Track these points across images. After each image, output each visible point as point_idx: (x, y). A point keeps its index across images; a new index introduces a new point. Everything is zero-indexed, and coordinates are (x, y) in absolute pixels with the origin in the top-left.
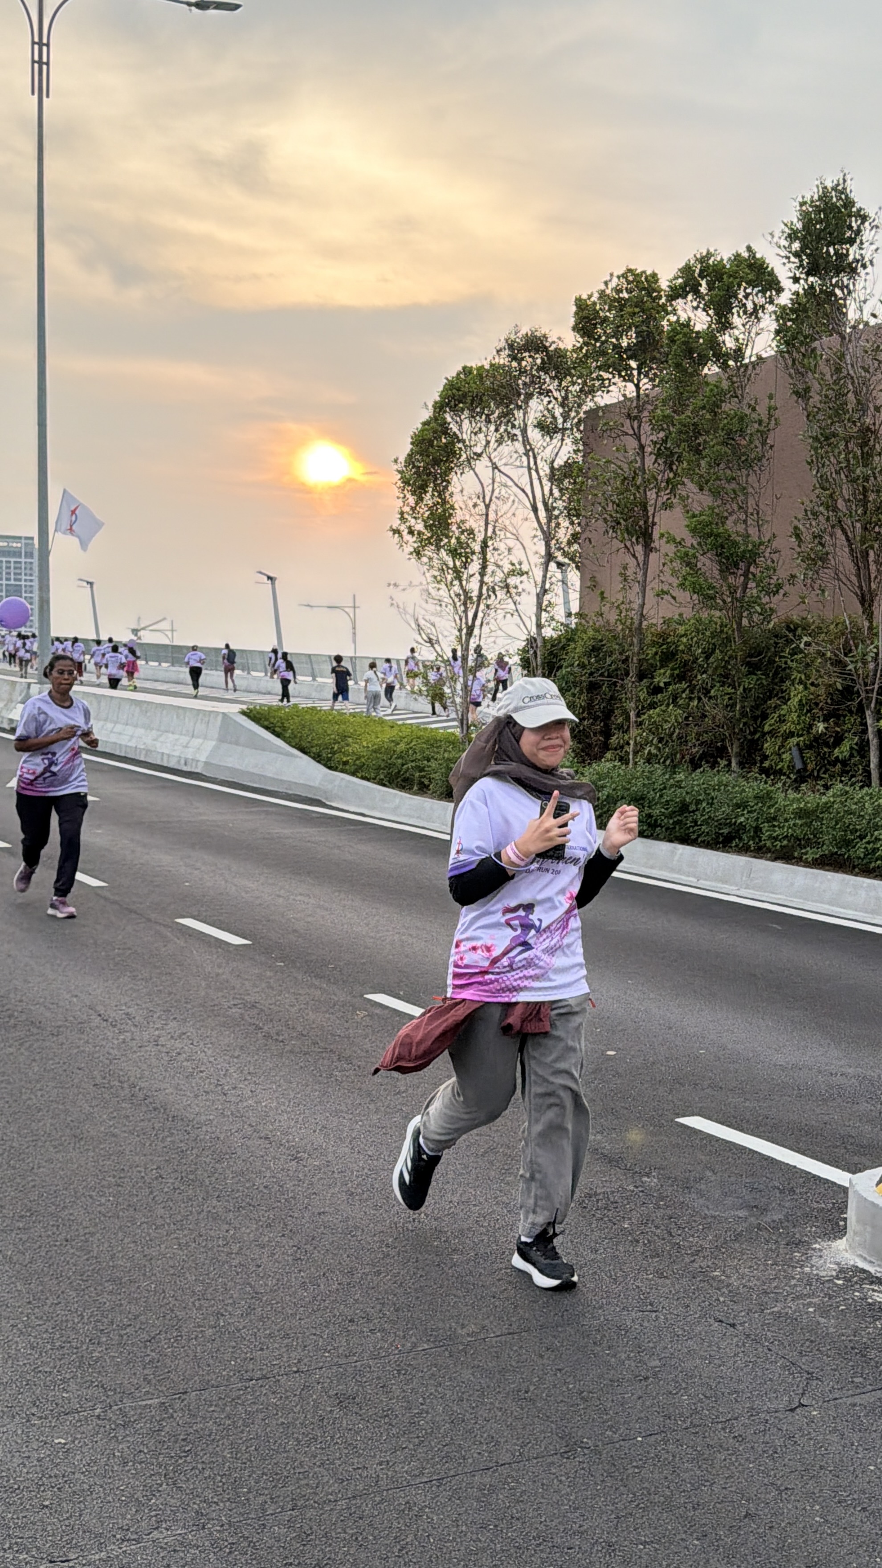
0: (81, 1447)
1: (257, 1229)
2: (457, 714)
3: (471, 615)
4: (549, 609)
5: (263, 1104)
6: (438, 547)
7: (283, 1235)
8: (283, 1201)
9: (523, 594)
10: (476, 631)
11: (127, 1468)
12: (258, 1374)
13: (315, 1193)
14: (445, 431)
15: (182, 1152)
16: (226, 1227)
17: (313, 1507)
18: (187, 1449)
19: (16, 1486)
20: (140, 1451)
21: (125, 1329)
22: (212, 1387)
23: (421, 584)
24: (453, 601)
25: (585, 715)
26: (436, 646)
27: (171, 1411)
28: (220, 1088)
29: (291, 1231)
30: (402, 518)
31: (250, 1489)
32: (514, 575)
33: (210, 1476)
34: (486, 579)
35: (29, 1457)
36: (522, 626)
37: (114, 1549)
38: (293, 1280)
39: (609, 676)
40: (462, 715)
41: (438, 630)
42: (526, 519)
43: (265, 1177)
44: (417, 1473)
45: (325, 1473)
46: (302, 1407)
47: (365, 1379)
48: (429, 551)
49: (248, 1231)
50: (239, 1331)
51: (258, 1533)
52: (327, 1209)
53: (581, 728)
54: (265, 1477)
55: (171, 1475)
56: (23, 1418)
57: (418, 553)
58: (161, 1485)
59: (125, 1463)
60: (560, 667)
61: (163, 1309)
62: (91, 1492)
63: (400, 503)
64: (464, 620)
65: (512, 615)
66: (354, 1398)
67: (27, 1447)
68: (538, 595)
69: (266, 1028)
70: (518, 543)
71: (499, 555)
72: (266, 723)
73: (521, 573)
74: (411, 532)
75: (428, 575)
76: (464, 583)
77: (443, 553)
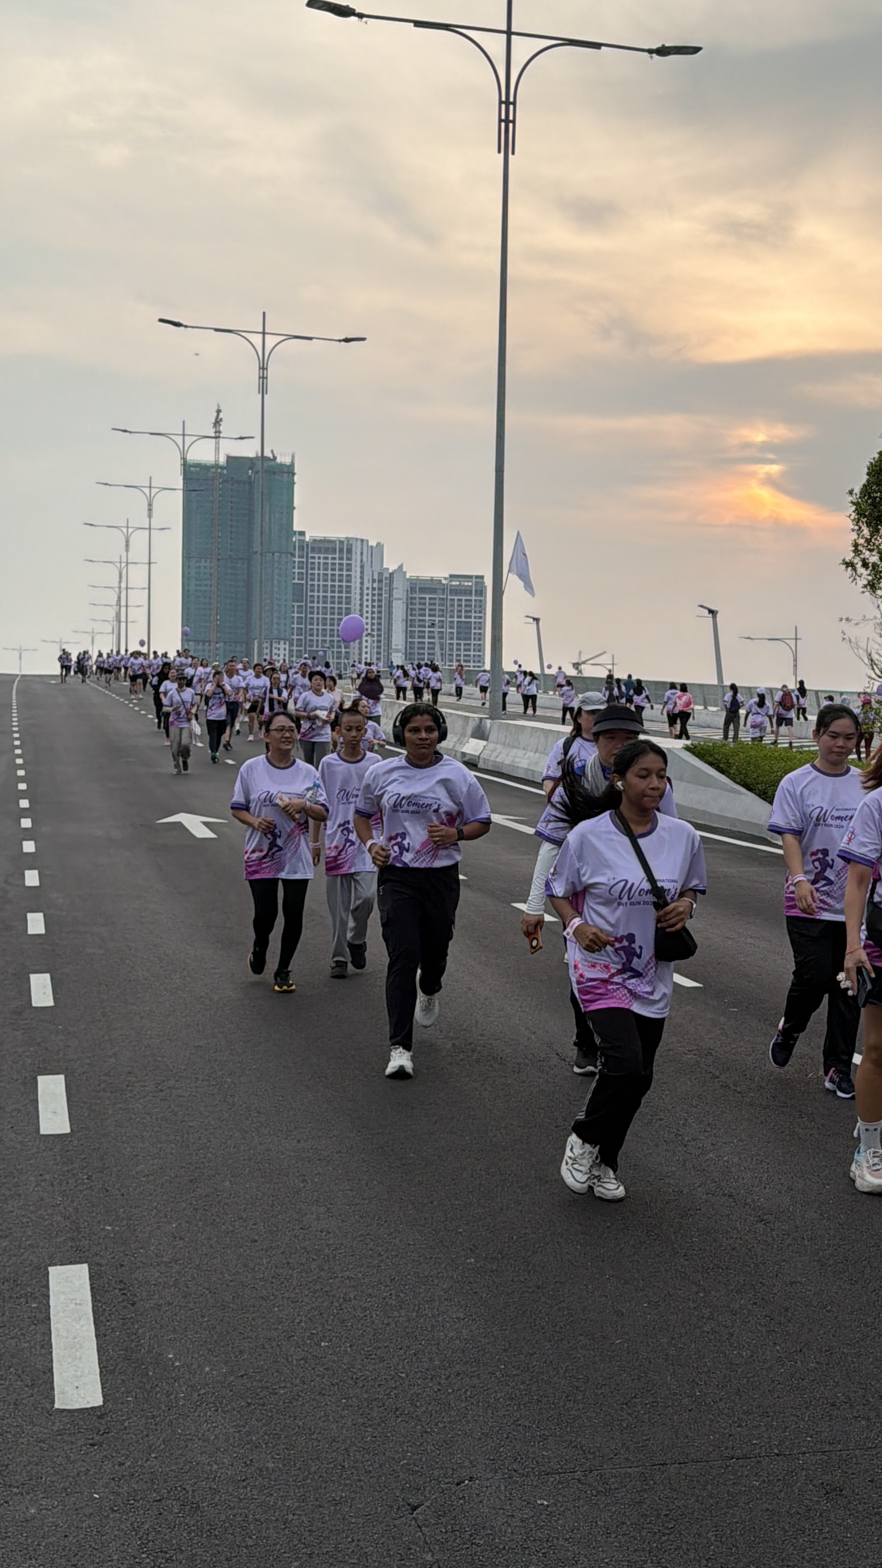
0: (564, 1511)
1: (727, 1294)
5: (725, 1159)
7: (755, 1303)
8: (752, 1265)
11: (610, 1540)
12: (739, 1454)
13: (785, 1260)
16: (695, 1289)
18: (670, 1525)
19: (501, 1546)
20: (623, 1523)
21: (601, 1388)
22: (693, 1461)
27: (652, 1482)
28: (680, 1138)
29: (763, 1299)
30: (857, 552)
35: (513, 1516)
38: (768, 1353)
43: (732, 1238)
46: (786, 1493)
47: (851, 1472)
49: (718, 1294)
50: (715, 1402)
52: (799, 1279)
56: (504, 1474)
57: (872, 586)
59: (608, 1534)
61: (637, 1371)
63: (855, 535)
66: (841, 1491)
67: (510, 1504)
69: (723, 1078)
72: (711, 759)
74: (865, 565)
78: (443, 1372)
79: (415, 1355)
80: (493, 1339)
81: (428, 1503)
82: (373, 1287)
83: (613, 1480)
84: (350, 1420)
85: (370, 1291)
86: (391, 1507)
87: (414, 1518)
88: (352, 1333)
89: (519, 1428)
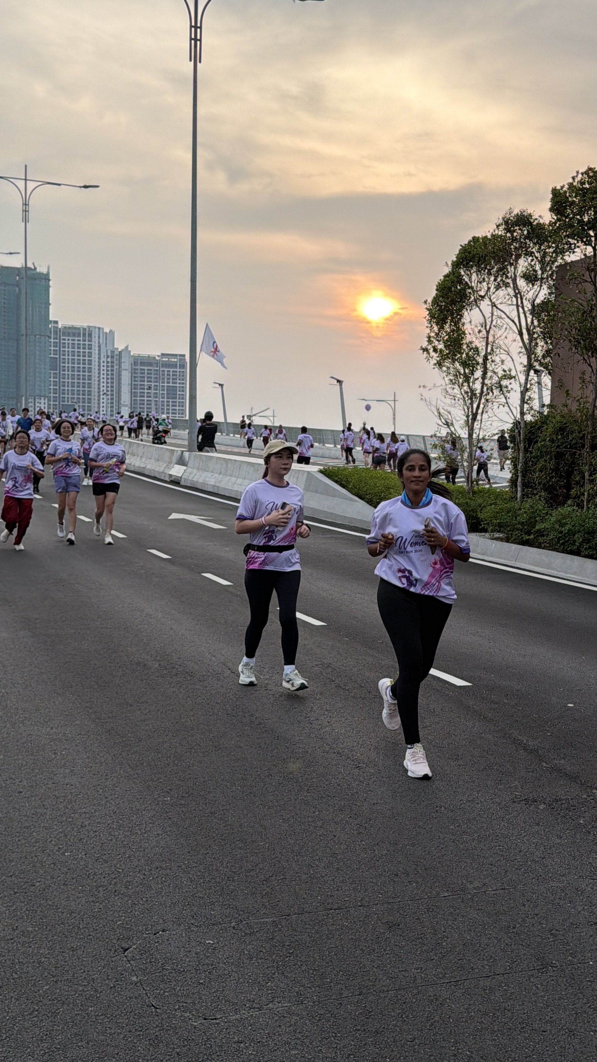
0: (223, 946)
1: (333, 813)
2: (465, 473)
3: (475, 406)
4: (529, 402)
5: (336, 731)
6: (454, 361)
7: (350, 817)
8: (350, 794)
9: (511, 391)
10: (479, 417)
11: (252, 962)
12: (336, 906)
13: (371, 790)
14: (460, 280)
15: (284, 760)
16: (313, 809)
17: (374, 995)
18: (291, 951)
19: (182, 970)
20: (260, 951)
21: (250, 872)
22: (306, 912)
23: (442, 385)
24: (463, 397)
25: (553, 474)
26: (451, 427)
27: (280, 927)
29: (355, 814)
30: (430, 341)
31: (331, 980)
32: (505, 379)
33: (305, 970)
34: (486, 381)
35: (190, 951)
36: (510, 413)
37: (245, 1013)
38: (357, 846)
39: (571, 448)
40: (468, 474)
41: (453, 416)
42: (515, 341)
43: (338, 778)
44: (441, 976)
45: (381, 972)
46: (365, 928)
47: (405, 914)
48: (447, 363)
49: (328, 813)
50: (323, 877)
51: (337, 1009)
52: (379, 801)
53: (551, 483)
54: (341, 973)
55: (281, 968)
56: (185, 926)
57: (439, 364)
58: (274, 974)
59: (251, 959)
60: (537, 442)
61: (273, 861)
62: (230, 976)
63: (428, 331)
64: (470, 410)
65: (504, 406)
66: (399, 925)
67: (189, 944)
68: (522, 392)
69: (337, 681)
70: (508, 356)
71: (496, 365)
72: (335, 479)
73: (511, 377)
74: (435, 350)
75: (446, 379)
76: (471, 384)
77: (457, 364)
78: (147, 867)
79: (129, 857)
80: (180, 845)
81: (135, 947)
82: (101, 818)
83: (255, 926)
84: (84, 899)
85: (99, 820)
86: (111, 950)
87: (126, 956)
88: (86, 846)
89: (196, 898)
